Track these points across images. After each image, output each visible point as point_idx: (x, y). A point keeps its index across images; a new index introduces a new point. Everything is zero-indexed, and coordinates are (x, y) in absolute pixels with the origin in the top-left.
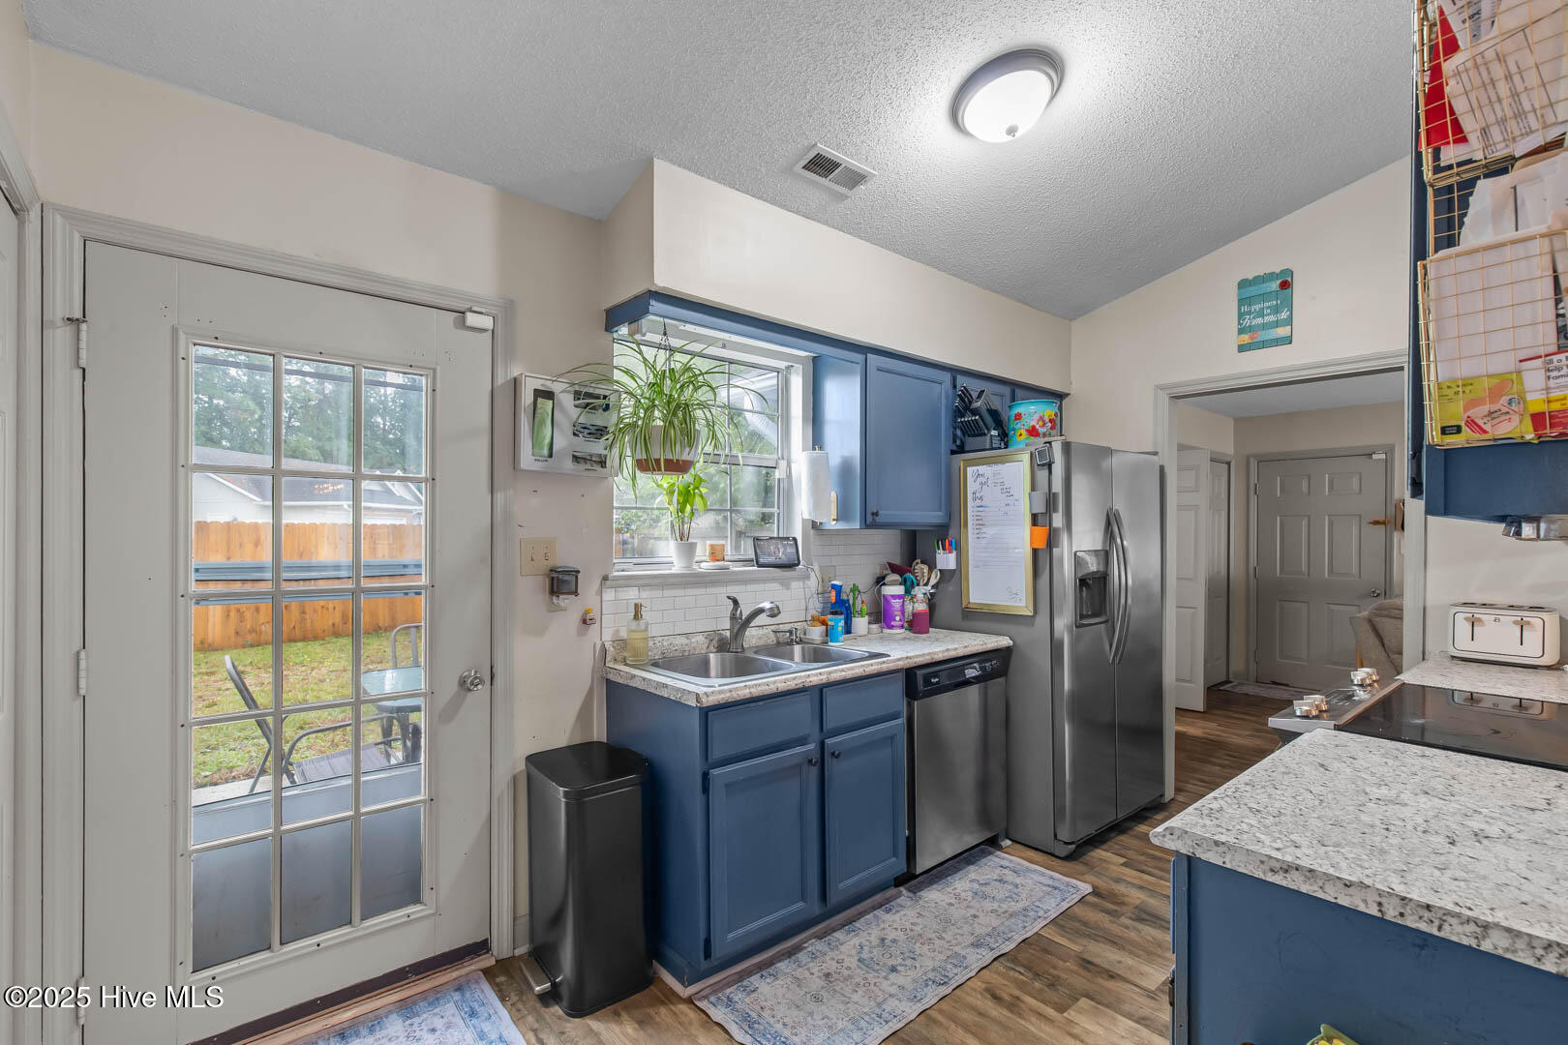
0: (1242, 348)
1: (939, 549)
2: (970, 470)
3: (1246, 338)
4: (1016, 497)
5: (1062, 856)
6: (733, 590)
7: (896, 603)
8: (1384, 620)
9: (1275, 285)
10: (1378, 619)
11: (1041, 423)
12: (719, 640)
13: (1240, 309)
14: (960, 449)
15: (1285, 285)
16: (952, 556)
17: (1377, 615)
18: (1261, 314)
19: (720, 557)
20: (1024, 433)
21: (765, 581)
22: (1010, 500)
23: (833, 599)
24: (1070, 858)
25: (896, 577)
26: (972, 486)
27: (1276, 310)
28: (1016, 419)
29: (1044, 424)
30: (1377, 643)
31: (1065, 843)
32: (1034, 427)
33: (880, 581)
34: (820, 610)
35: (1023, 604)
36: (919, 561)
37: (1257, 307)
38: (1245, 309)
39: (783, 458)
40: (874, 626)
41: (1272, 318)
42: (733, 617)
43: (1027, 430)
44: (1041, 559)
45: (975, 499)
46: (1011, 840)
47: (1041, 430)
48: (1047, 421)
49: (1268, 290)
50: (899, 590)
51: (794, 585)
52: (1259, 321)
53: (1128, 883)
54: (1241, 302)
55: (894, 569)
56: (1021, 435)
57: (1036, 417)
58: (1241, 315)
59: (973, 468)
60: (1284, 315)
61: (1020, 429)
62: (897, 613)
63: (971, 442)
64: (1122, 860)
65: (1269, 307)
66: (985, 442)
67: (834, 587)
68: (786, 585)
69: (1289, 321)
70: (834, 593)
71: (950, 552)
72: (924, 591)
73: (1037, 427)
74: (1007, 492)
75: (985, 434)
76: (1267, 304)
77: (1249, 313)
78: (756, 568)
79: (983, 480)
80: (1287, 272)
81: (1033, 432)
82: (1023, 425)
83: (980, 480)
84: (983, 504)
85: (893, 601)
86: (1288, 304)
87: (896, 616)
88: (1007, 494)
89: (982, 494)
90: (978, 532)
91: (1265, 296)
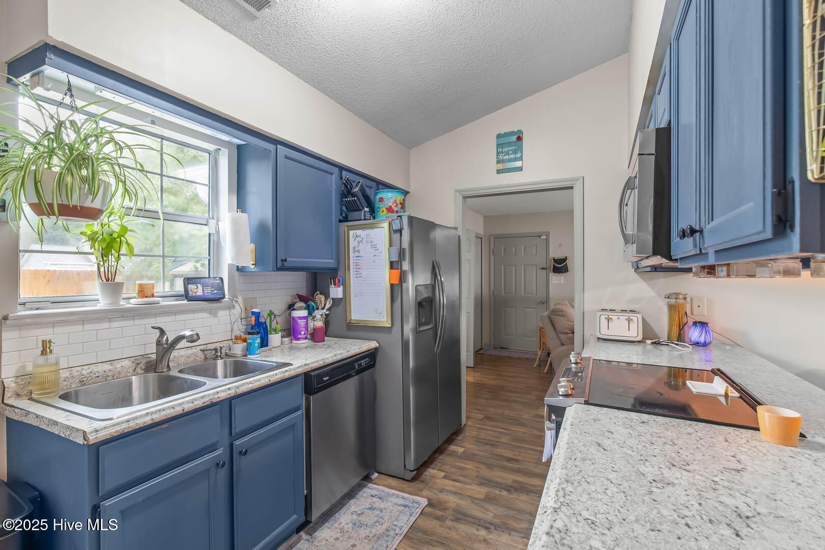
0: (499, 172)
1: (331, 284)
2: (351, 233)
3: (500, 166)
4: (380, 251)
5: (409, 479)
6: (161, 322)
7: (302, 323)
8: (555, 316)
9: (514, 138)
10: (553, 316)
11: (395, 204)
12: (147, 363)
13: (497, 150)
14: (346, 219)
15: (519, 139)
16: (340, 289)
17: (552, 315)
18: (507, 153)
19: (149, 294)
20: (385, 210)
21: (193, 311)
22: (376, 253)
23: (253, 322)
24: (414, 479)
25: (302, 304)
26: (353, 243)
27: (515, 152)
28: (380, 201)
29: (397, 205)
30: (553, 328)
31: (411, 471)
32: (391, 207)
33: (291, 307)
34: (243, 331)
35: (385, 320)
36: (318, 292)
37: (505, 149)
38: (500, 150)
39: (213, 218)
40: (286, 339)
41: (513, 156)
42: (159, 343)
43: (387, 209)
44: (396, 290)
45: (354, 252)
46: (377, 472)
47: (395, 209)
48: (399, 203)
49: (511, 140)
50: (304, 313)
51: (222, 313)
52: (507, 157)
53: (447, 491)
54: (498, 146)
55: (301, 298)
56: (383, 211)
57: (392, 200)
58: (498, 153)
59: (355, 231)
60: (519, 155)
61: (383, 207)
62: (301, 329)
63: (352, 215)
64: (443, 474)
65: (511, 150)
66: (361, 216)
67: (253, 313)
68: (213, 314)
69: (521, 159)
70: (253, 318)
71: (339, 287)
72: (321, 313)
73: (393, 207)
74: (374, 247)
75: (360, 210)
76: (510, 148)
77: (502, 152)
78: (185, 302)
79: (360, 239)
80: (520, 132)
81: (390, 210)
82: (384, 205)
83: (357, 239)
84: (359, 255)
85: (299, 321)
86: (520, 149)
87: (302, 331)
88: (375, 249)
89: (359, 248)
90: (357, 273)
91: (509, 144)
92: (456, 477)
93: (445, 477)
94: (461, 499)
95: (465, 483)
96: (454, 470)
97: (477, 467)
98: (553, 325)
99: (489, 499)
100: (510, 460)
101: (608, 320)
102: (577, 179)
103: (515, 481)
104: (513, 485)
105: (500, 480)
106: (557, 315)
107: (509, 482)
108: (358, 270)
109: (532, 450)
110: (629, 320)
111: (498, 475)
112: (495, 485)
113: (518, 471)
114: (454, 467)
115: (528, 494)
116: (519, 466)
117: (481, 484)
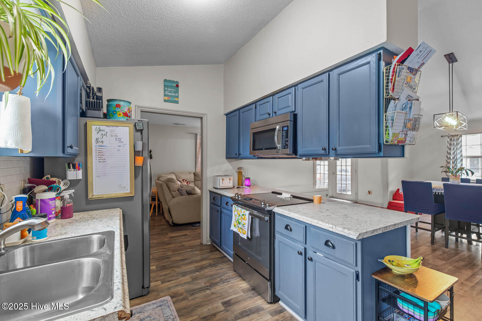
0: (165, 101)
1: (69, 168)
3: (166, 98)
4: (124, 143)
5: (146, 294)
7: (53, 204)
8: (170, 183)
9: (175, 85)
10: (168, 183)
11: (129, 111)
13: (164, 88)
14: (83, 114)
15: (177, 86)
16: (80, 172)
17: (168, 182)
18: (170, 92)
20: (122, 114)
22: (120, 144)
23: (20, 208)
24: (148, 293)
26: (95, 135)
27: (175, 92)
28: (117, 107)
29: (130, 112)
30: (168, 189)
31: (147, 288)
35: (129, 191)
37: (169, 89)
41: (173, 94)
44: (140, 170)
45: (97, 142)
49: (173, 85)
52: (170, 94)
53: (172, 287)
54: (165, 86)
56: (120, 115)
57: (127, 108)
58: (165, 90)
59: (95, 126)
60: (176, 95)
61: (120, 112)
62: (52, 209)
63: (90, 113)
64: (160, 282)
65: (173, 91)
67: (19, 199)
69: (178, 97)
70: (20, 204)
71: (79, 170)
72: (69, 193)
73: (127, 113)
74: (120, 140)
75: (99, 110)
76: (172, 90)
77: (168, 91)
79: (104, 133)
80: (177, 82)
81: (125, 114)
82: (121, 110)
83: (100, 133)
84: (102, 145)
85: (50, 202)
86: (177, 92)
87: (53, 211)
88: (119, 141)
89: (102, 140)
90: (99, 159)
91: (172, 87)
92: (168, 280)
93: (162, 283)
94: (183, 286)
95: (176, 279)
96: (162, 277)
97: (172, 270)
98: (169, 188)
99: (195, 279)
100: (183, 260)
101: (223, 180)
102: (205, 114)
103: (195, 267)
104: (197, 268)
105: (190, 270)
106: (171, 182)
107: (194, 268)
108: (102, 156)
109: (187, 252)
110: (230, 179)
111: (185, 268)
112: (190, 272)
113: (192, 263)
114: (161, 276)
115: (206, 269)
116: (189, 261)
117: (184, 276)
